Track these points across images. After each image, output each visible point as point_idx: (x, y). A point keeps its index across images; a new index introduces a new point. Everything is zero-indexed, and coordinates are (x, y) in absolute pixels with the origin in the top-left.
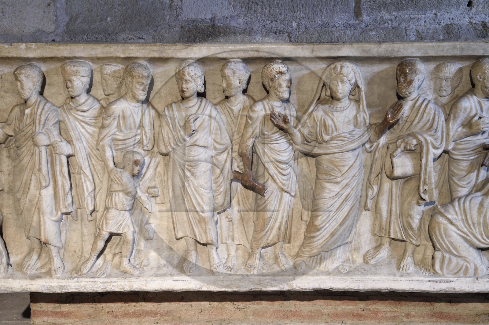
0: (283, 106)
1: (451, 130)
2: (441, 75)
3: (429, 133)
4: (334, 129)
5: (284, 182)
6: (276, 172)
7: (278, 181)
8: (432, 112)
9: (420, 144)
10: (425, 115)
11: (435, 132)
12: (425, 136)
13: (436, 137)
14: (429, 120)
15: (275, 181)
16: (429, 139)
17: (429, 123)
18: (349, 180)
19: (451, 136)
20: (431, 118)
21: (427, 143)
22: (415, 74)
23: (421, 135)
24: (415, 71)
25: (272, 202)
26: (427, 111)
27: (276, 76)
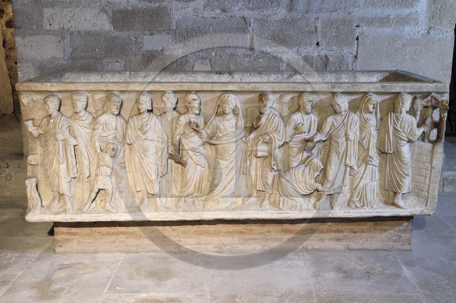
0: (196, 117)
2: (282, 100)
4: (224, 131)
6: (193, 154)
9: (271, 139)
10: (273, 123)
15: (192, 159)
18: (233, 158)
21: (275, 139)
23: (272, 134)
25: (191, 171)
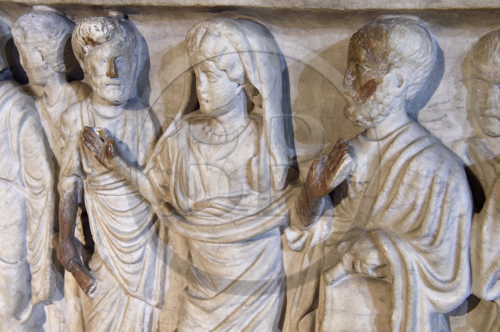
1: (485, 246)
3: (415, 242)
5: (127, 276)
7: (116, 271)
8: (423, 185)
11: (432, 244)
12: (403, 246)
13: (433, 257)
14: (413, 207)
16: (412, 257)
17: (415, 214)
19: (486, 265)
20: (420, 202)
22: (383, 65)
24: (384, 56)
26: (407, 179)
27: (86, 48)
